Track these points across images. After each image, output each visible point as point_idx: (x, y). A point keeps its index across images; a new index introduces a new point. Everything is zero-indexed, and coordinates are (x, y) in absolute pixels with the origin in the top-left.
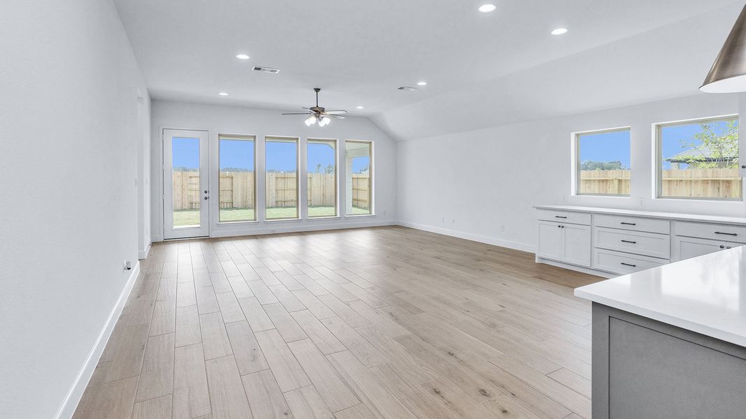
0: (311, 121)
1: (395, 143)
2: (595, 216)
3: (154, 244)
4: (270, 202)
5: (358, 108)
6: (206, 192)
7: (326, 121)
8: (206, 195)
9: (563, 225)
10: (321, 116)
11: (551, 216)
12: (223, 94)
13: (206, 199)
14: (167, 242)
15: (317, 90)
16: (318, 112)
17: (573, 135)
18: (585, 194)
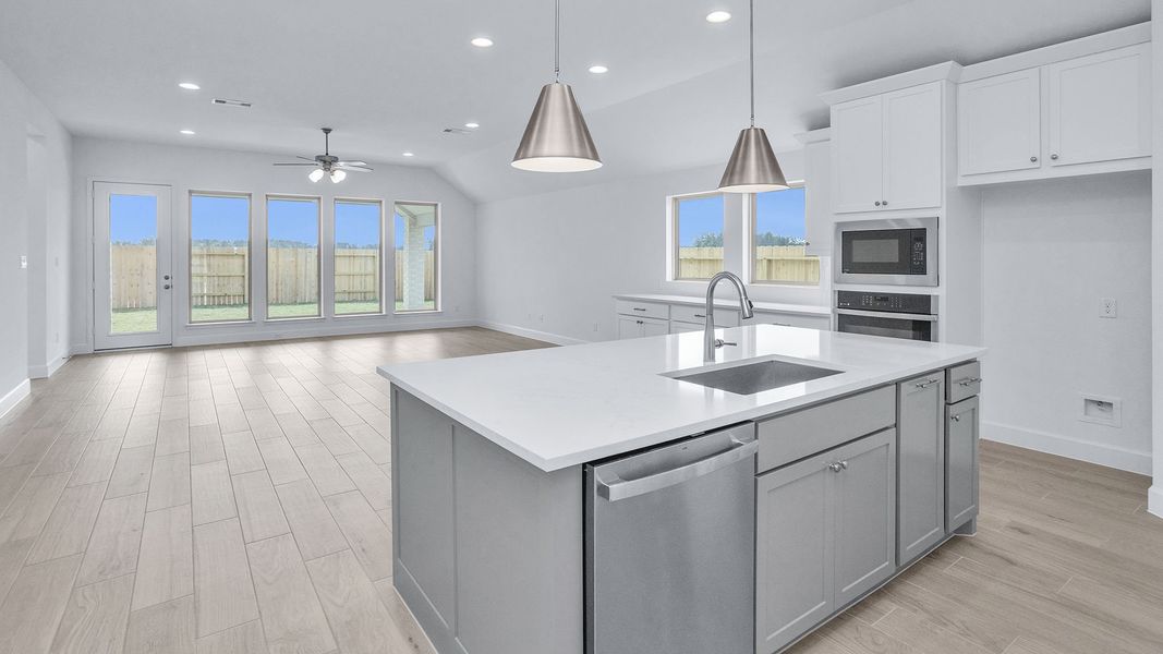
0: (317, 175)
1: (473, 205)
2: (672, 306)
3: (74, 357)
4: (308, 294)
5: (406, 154)
6: (167, 278)
7: (339, 176)
8: (168, 282)
9: (642, 319)
10: (332, 168)
11: (629, 307)
12: (187, 132)
13: (167, 287)
14: (99, 353)
15: (327, 131)
16: (328, 162)
17: (669, 199)
18: (687, 279)
